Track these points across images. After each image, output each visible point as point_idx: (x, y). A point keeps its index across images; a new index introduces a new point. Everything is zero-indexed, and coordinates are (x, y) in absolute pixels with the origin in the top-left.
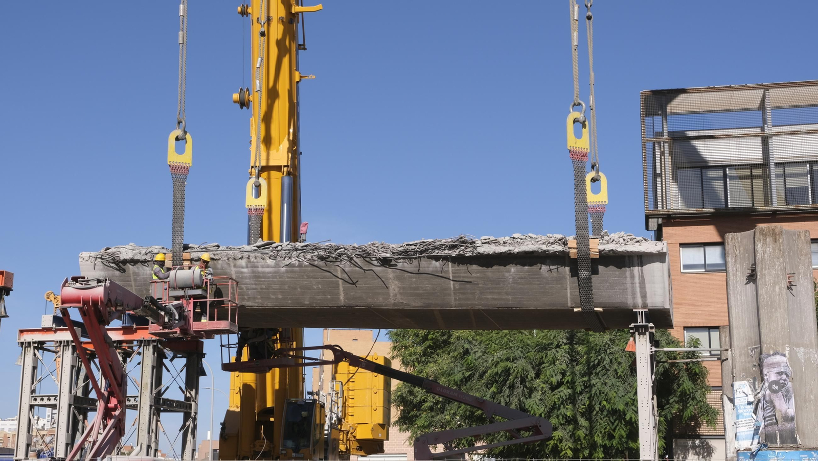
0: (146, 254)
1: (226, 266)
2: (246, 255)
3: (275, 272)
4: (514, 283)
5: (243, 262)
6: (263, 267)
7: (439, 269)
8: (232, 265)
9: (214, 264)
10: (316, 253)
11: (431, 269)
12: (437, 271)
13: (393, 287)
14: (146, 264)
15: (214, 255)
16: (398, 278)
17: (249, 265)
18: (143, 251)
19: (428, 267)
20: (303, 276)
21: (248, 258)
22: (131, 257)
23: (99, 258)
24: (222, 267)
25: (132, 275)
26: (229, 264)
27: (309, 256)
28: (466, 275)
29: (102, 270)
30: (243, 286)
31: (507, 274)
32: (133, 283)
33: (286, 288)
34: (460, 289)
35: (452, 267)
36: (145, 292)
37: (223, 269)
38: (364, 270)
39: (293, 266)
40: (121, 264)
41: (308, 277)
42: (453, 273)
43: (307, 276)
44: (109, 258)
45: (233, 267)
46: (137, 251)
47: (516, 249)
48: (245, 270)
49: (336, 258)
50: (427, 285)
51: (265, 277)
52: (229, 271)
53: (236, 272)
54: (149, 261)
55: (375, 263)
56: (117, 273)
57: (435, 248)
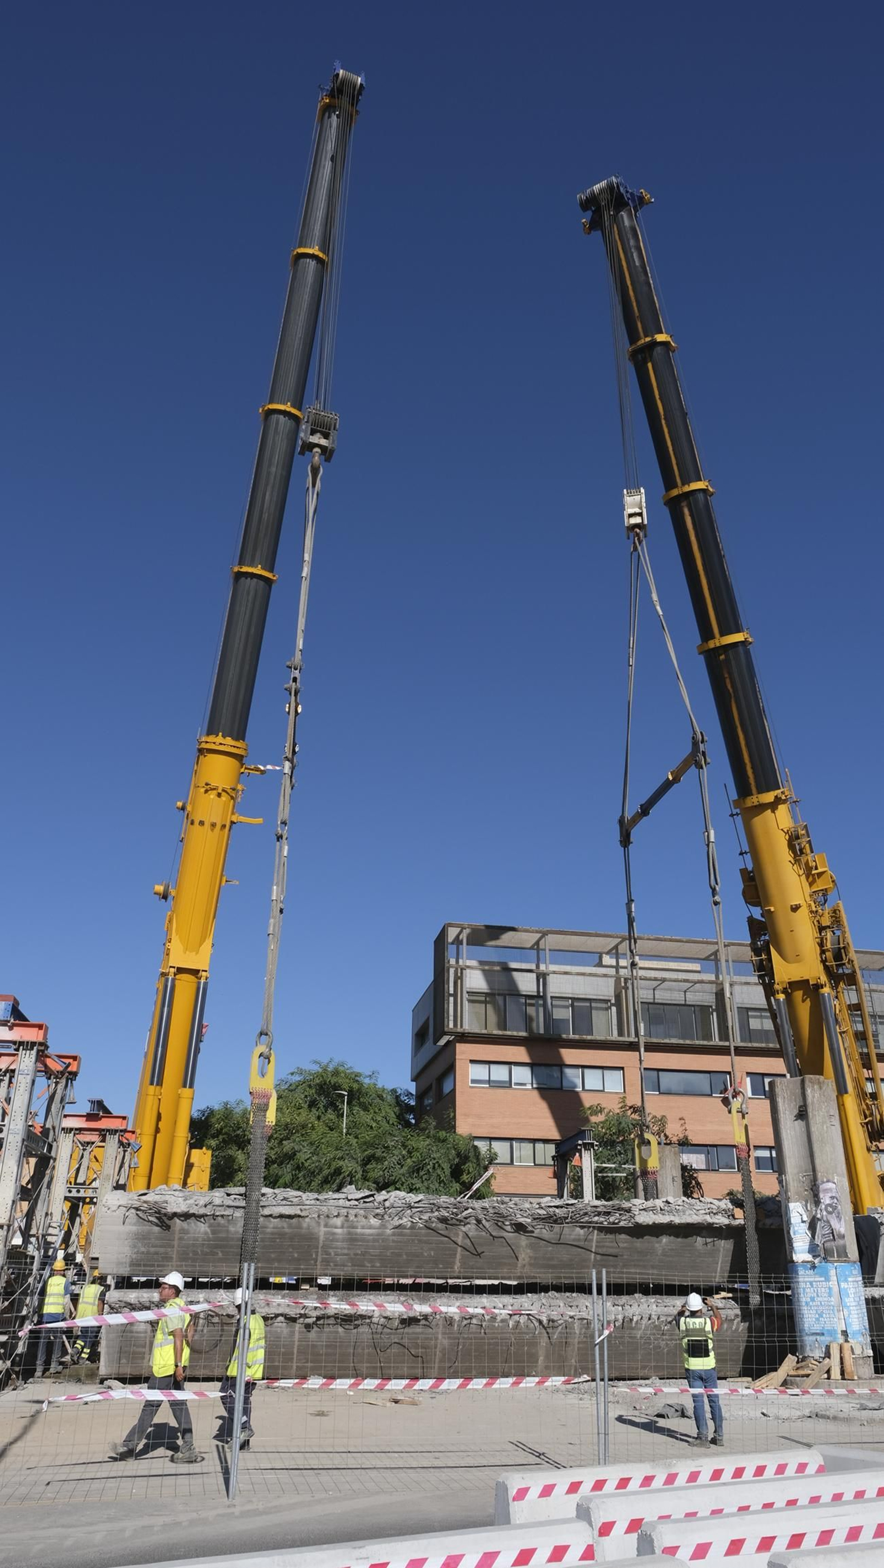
0: (206, 1206)
1: (313, 1224)
2: (344, 1211)
3: (378, 1235)
4: (664, 1255)
5: (338, 1221)
6: (363, 1228)
7: (582, 1237)
8: (322, 1223)
9: (299, 1222)
10: (436, 1213)
11: (572, 1237)
12: (579, 1240)
13: (523, 1256)
14: (202, 1220)
15: (301, 1210)
16: (531, 1246)
17: (345, 1225)
18: (202, 1202)
19: (570, 1235)
20: (413, 1240)
21: (347, 1216)
22: (186, 1210)
23: (134, 1208)
24: (309, 1226)
25: (177, 1232)
26: (318, 1223)
27: (425, 1217)
28: (611, 1244)
29: (135, 1224)
30: (331, 1251)
31: (657, 1245)
32: (176, 1243)
33: (388, 1254)
34: (601, 1260)
35: (597, 1235)
36: (191, 1255)
37: (309, 1229)
38: (494, 1237)
39: (405, 1228)
40: (164, 1218)
41: (420, 1241)
42: (597, 1242)
43: (418, 1240)
44: (150, 1209)
45: (322, 1226)
46: (191, 1201)
47: (677, 1220)
48: (339, 1231)
49: (461, 1221)
50: (564, 1254)
51: (363, 1240)
52: (316, 1231)
53: (326, 1233)
54: (207, 1215)
55: (509, 1228)
56: (156, 1229)
57: (586, 1214)
